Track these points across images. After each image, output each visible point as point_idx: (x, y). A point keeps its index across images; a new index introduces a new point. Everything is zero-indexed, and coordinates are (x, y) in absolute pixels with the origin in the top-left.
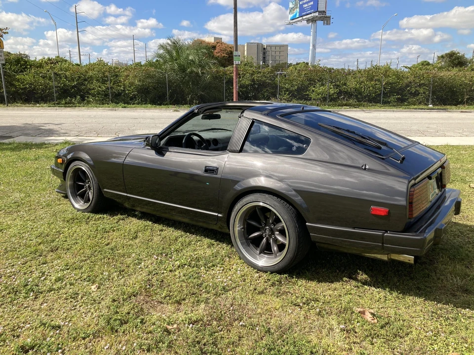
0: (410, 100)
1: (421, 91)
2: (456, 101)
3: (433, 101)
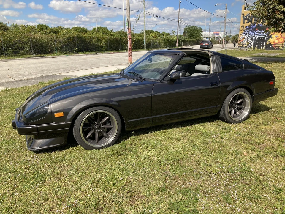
0: (21, 52)
1: (26, 46)
2: (46, 52)
3: (34, 52)
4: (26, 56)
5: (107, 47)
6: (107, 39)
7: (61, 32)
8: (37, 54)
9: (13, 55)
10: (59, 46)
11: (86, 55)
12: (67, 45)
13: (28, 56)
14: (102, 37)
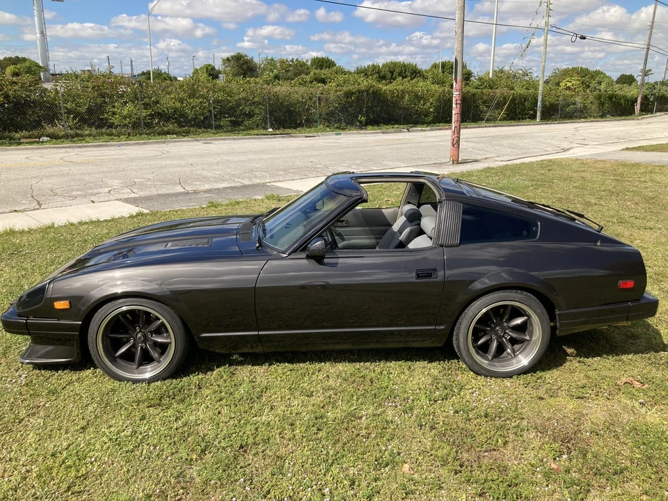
0: (246, 123)
1: (257, 111)
2: (296, 123)
3: (272, 124)
4: (252, 132)
5: (439, 113)
6: (440, 96)
7: (334, 80)
8: (276, 129)
9: (230, 128)
10: (325, 111)
11: (383, 133)
12: (344, 109)
13: (256, 132)
14: (427, 91)
